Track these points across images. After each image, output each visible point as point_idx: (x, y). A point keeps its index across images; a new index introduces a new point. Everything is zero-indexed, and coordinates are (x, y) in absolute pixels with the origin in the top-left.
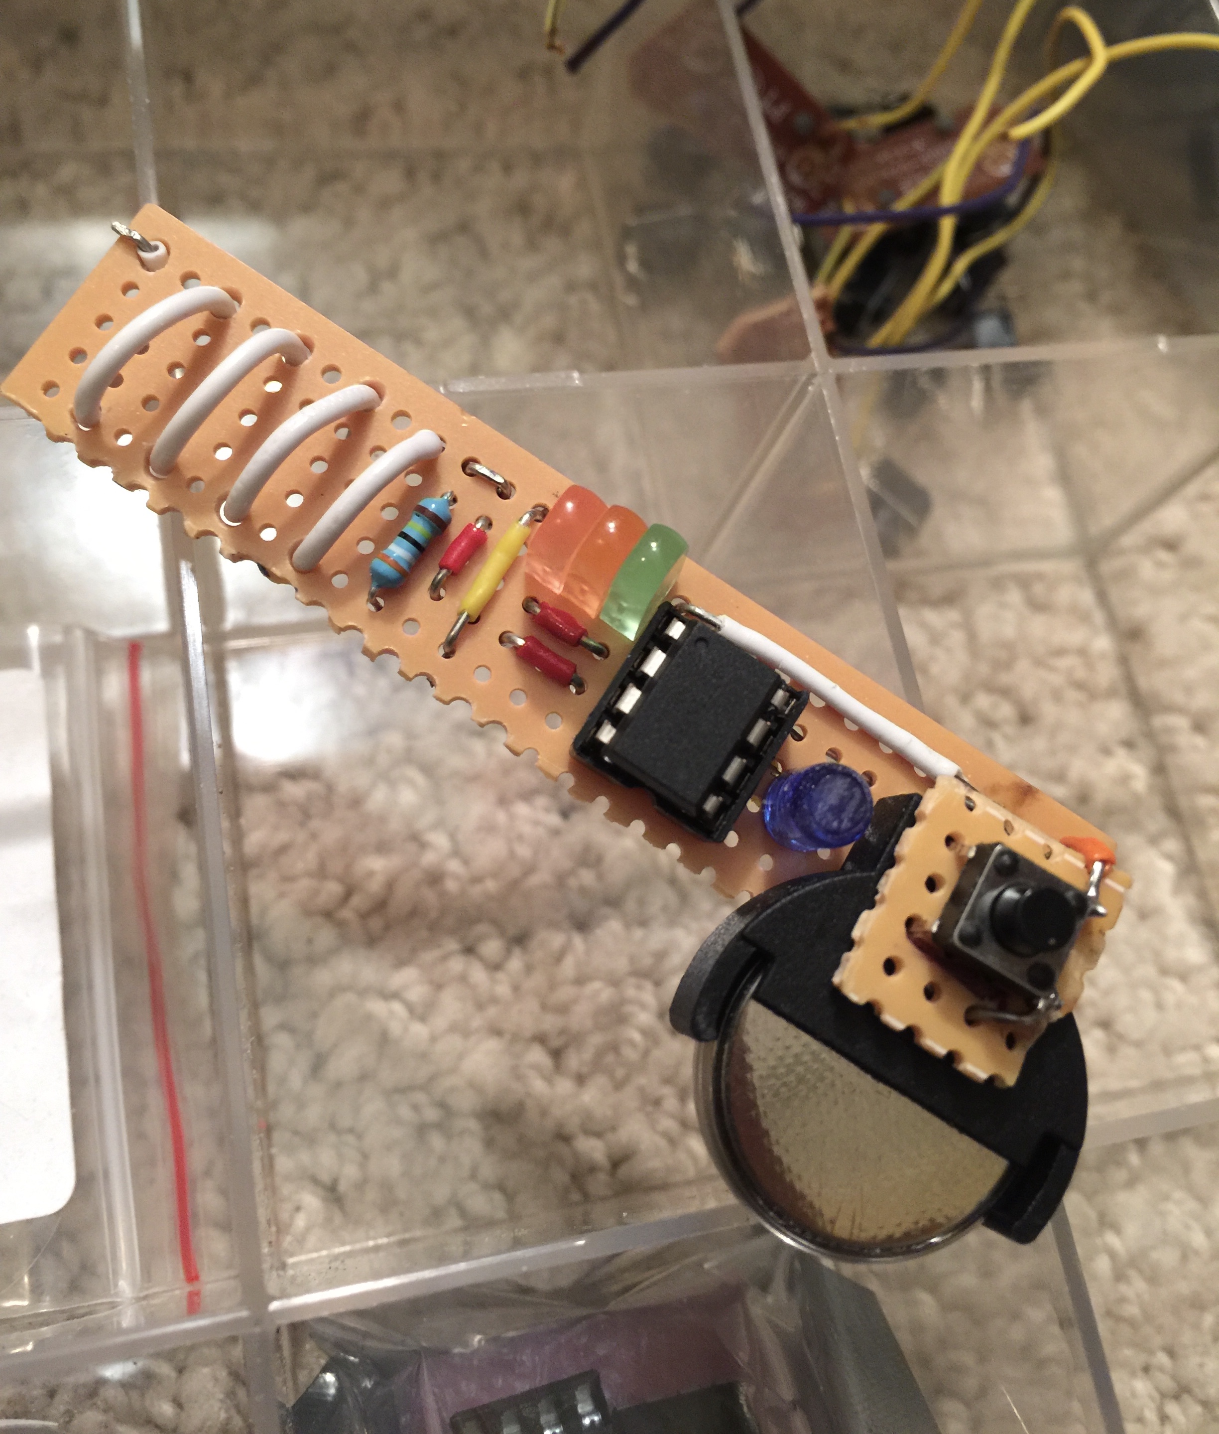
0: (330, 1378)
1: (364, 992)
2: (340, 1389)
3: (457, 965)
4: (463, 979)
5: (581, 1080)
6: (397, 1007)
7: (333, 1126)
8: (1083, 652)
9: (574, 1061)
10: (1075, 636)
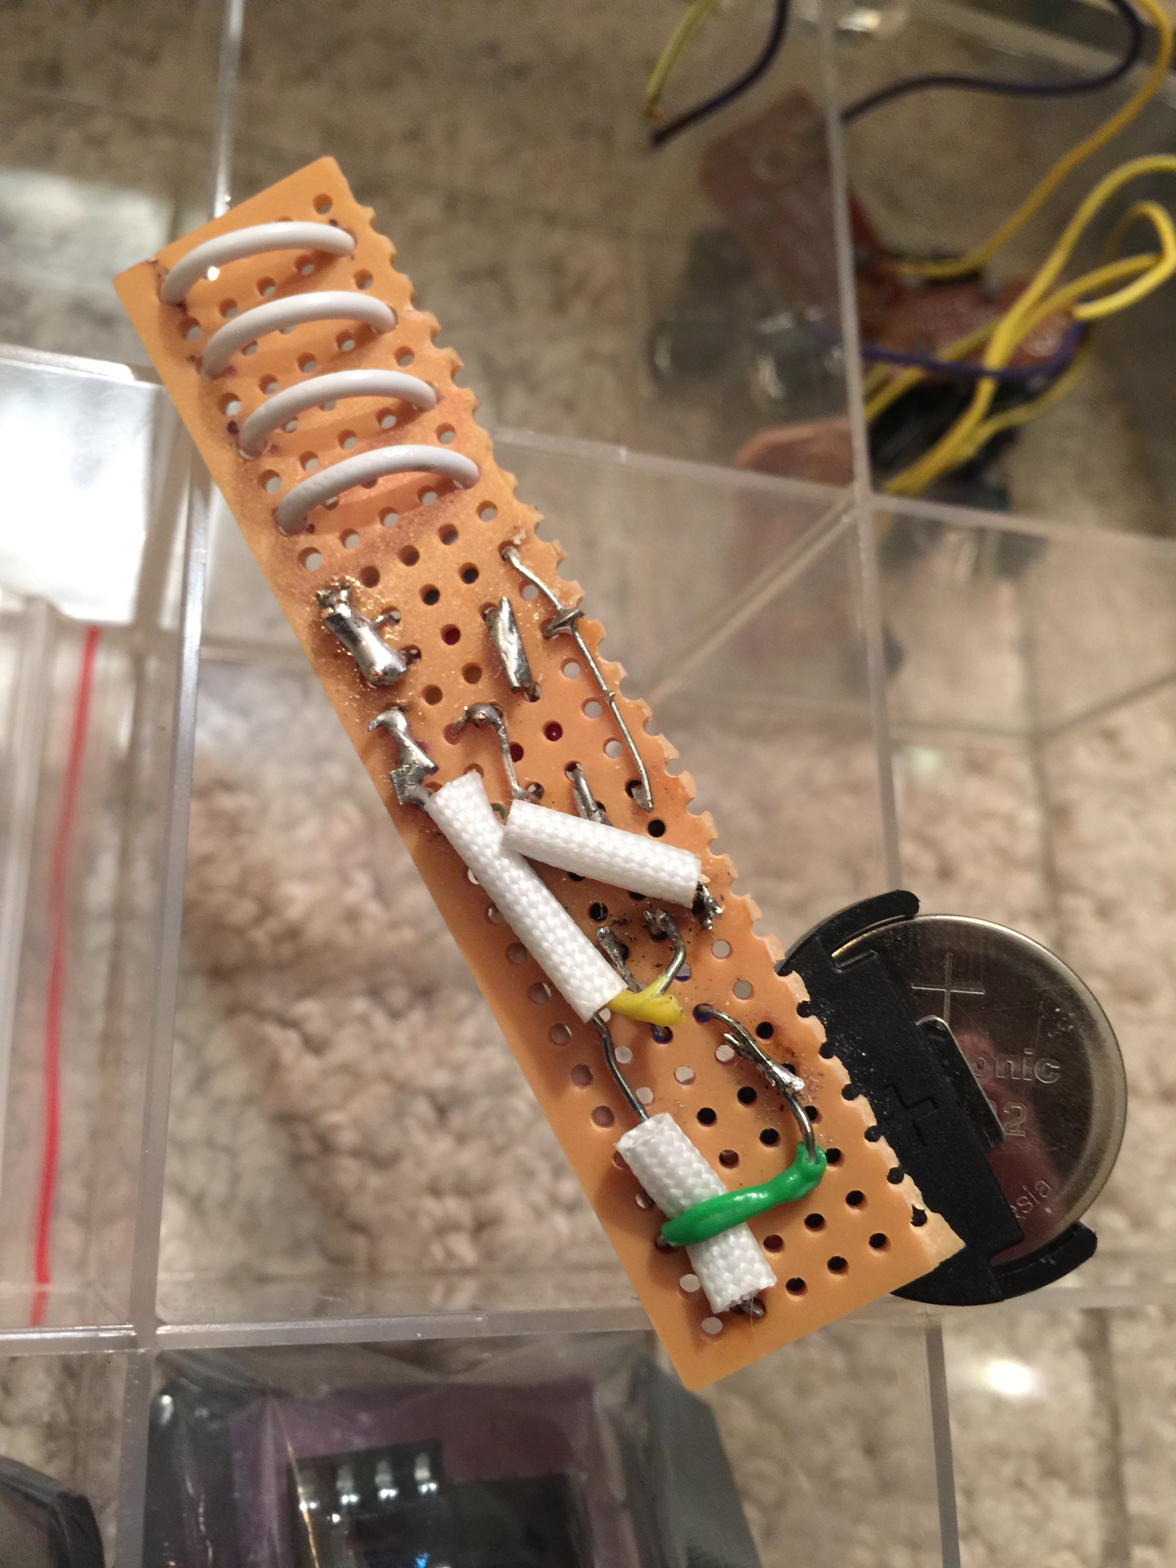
0: (166, 1400)
1: (262, 1015)
2: (175, 1415)
3: (360, 1005)
4: (364, 1020)
5: (461, 1139)
6: (293, 1036)
7: (210, 1143)
8: (1010, 822)
9: (457, 1120)
10: (1004, 803)
